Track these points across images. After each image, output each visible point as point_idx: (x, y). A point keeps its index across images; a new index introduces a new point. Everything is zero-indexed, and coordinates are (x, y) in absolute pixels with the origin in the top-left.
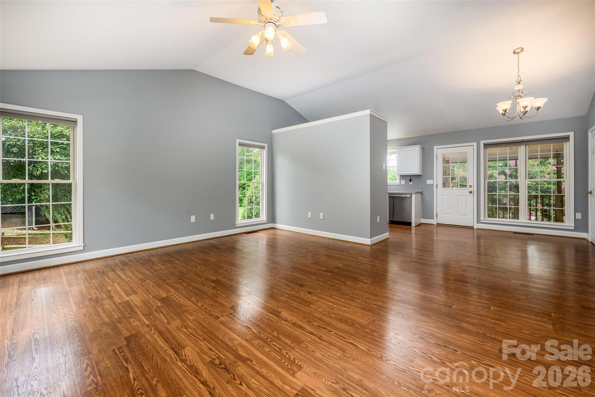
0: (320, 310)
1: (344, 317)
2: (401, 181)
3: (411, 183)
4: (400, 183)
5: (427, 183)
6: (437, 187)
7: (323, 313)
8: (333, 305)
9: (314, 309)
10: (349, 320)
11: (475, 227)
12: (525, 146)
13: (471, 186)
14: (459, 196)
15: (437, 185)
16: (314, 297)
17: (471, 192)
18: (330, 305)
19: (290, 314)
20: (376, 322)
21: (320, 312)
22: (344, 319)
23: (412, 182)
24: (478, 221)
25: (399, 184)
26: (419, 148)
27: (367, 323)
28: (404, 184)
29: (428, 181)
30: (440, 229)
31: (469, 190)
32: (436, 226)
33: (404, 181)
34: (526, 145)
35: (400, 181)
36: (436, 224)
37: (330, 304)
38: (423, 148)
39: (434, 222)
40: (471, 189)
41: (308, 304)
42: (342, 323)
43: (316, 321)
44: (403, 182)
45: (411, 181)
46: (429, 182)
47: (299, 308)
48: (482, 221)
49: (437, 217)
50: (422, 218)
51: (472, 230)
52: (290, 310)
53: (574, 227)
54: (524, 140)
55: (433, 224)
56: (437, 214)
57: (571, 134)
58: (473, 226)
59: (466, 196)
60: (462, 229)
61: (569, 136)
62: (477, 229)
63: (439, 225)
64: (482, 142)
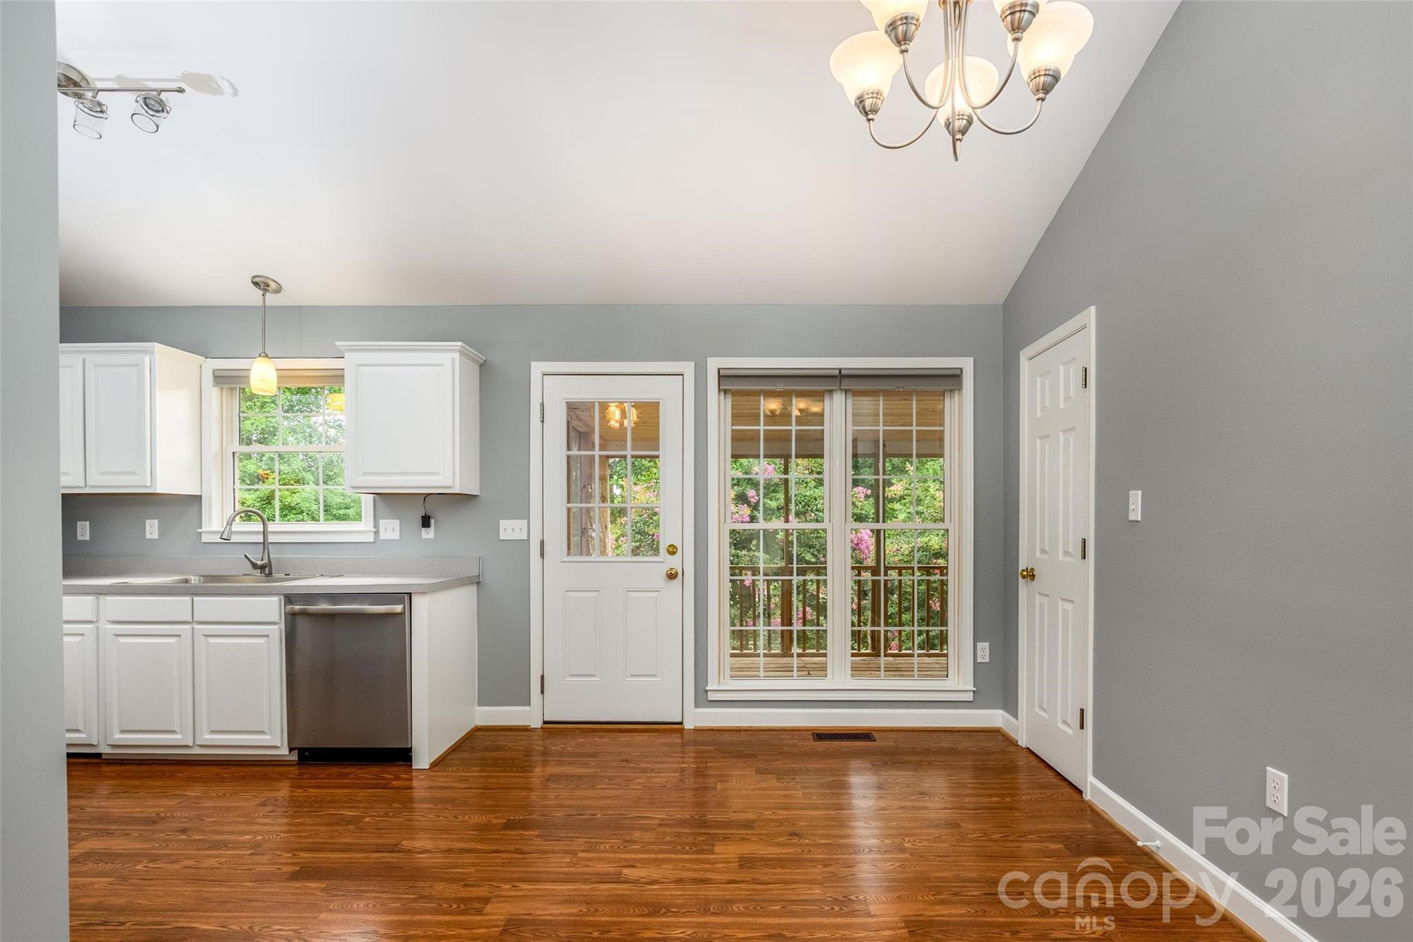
2: (382, 523)
3: (428, 534)
4: (377, 533)
5: (502, 537)
6: (542, 555)
11: (688, 725)
13: (672, 550)
14: (632, 594)
15: (542, 543)
17: (672, 576)
23: (432, 530)
24: (702, 698)
25: (370, 540)
26: (457, 356)
28: (396, 536)
29: (504, 524)
30: (556, 746)
31: (664, 569)
32: (540, 733)
33: (398, 521)
34: (846, 393)
35: (376, 526)
36: (539, 726)
38: (483, 366)
39: (529, 716)
40: (674, 562)
44: (391, 529)
45: (426, 522)
46: (510, 529)
48: (712, 696)
49: (542, 692)
50: (480, 704)
51: (679, 735)
53: (974, 692)
54: (843, 372)
55: (526, 729)
56: (542, 677)
57: (967, 365)
58: (680, 720)
59: (655, 594)
60: (640, 738)
61: (961, 369)
62: (698, 731)
63: (553, 728)
64: (714, 364)
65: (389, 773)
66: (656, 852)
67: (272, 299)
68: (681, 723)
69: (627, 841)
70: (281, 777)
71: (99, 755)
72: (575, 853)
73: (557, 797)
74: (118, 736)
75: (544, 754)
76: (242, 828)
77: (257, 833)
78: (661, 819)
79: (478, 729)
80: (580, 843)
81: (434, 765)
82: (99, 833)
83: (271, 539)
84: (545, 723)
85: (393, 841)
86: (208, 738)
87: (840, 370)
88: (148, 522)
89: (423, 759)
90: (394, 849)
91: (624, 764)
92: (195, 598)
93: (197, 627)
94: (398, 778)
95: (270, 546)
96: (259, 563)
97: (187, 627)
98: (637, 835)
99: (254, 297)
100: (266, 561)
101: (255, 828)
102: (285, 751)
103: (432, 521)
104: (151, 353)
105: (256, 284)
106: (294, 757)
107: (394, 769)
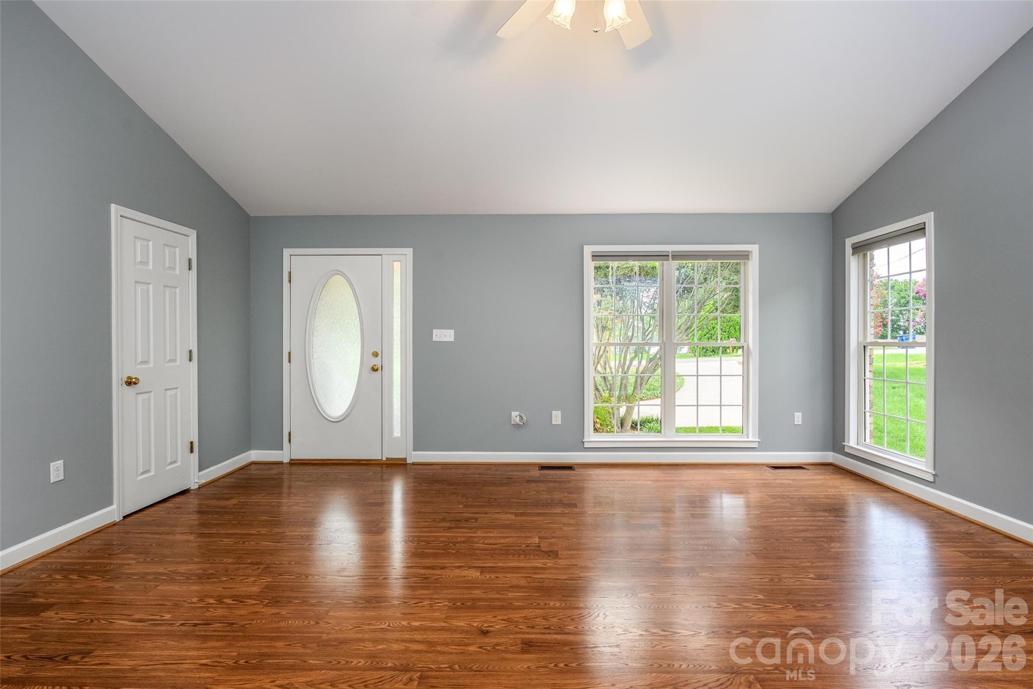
0: (426, 603)
1: (374, 607)
7: (416, 598)
8: (409, 623)
9: (438, 599)
10: (364, 605)
16: (462, 624)
18: (416, 621)
19: (464, 576)
20: (312, 622)
21: (424, 599)
22: (373, 605)
27: (330, 614)
37: (417, 624)
41: (459, 604)
42: (374, 596)
43: (416, 583)
47: (465, 591)
52: (473, 582)
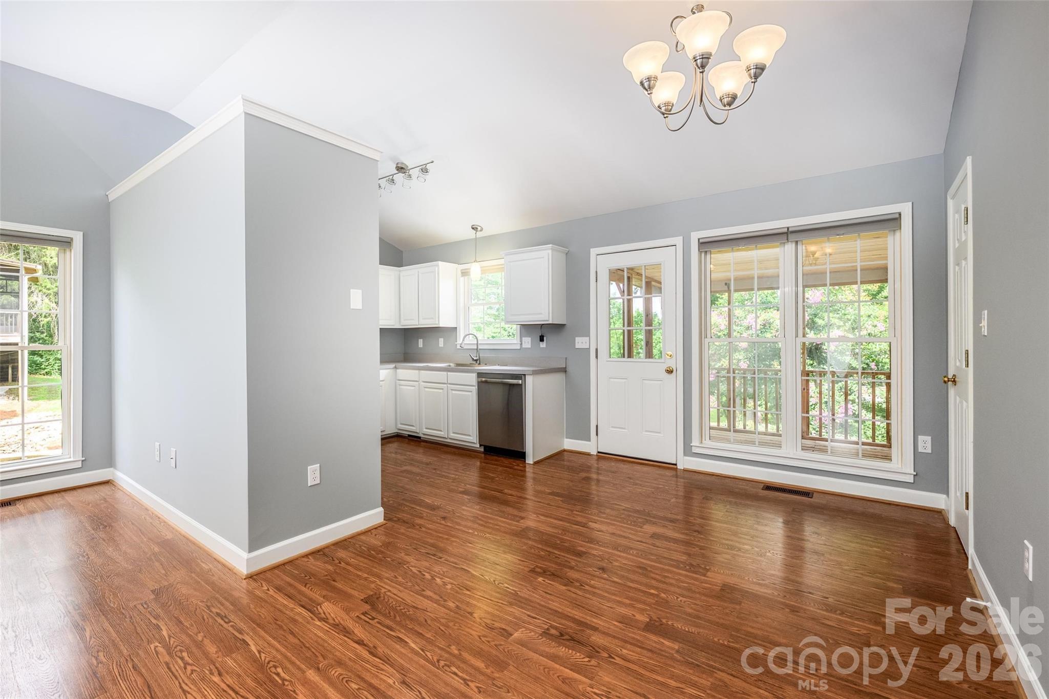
2: (523, 339)
3: (543, 345)
4: (521, 344)
5: (577, 347)
6: (597, 357)
11: (680, 467)
12: (794, 245)
13: (669, 356)
14: (646, 382)
15: (597, 350)
17: (670, 372)
23: (544, 342)
24: (688, 450)
25: (519, 347)
26: (550, 252)
28: (529, 346)
29: (578, 339)
30: (604, 465)
31: (665, 367)
32: (596, 457)
33: (530, 338)
34: (797, 242)
35: (521, 341)
36: (594, 452)
38: (566, 255)
39: (590, 447)
40: (671, 364)
44: (527, 342)
45: (542, 339)
46: (581, 342)
48: (695, 450)
49: (597, 435)
50: (566, 438)
51: (673, 471)
53: (914, 476)
54: (790, 229)
55: (589, 454)
56: (597, 426)
57: (905, 209)
58: (675, 463)
59: (660, 382)
60: (645, 469)
61: (900, 214)
62: (685, 470)
63: (603, 456)
64: (695, 236)
65: (515, 463)
66: (611, 520)
67: (479, 234)
68: (676, 465)
69: (601, 512)
70: (475, 457)
71: (420, 438)
72: (572, 511)
73: (581, 487)
74: (425, 430)
75: (598, 469)
76: (453, 472)
77: (457, 475)
78: (626, 507)
79: (564, 451)
80: (578, 508)
81: (536, 463)
82: (411, 464)
83: (480, 347)
84: (599, 452)
85: (502, 489)
86: (452, 435)
87: (788, 228)
88: (440, 339)
89: (530, 460)
90: (501, 492)
91: (627, 479)
92: (449, 373)
93: (449, 386)
94: (518, 465)
95: (480, 351)
96: (475, 358)
97: (445, 385)
98: (608, 511)
99: (472, 234)
100: (478, 358)
101: (457, 473)
102: (478, 446)
103: (545, 338)
104: (438, 266)
105: (473, 228)
106: (482, 449)
107: (518, 462)
